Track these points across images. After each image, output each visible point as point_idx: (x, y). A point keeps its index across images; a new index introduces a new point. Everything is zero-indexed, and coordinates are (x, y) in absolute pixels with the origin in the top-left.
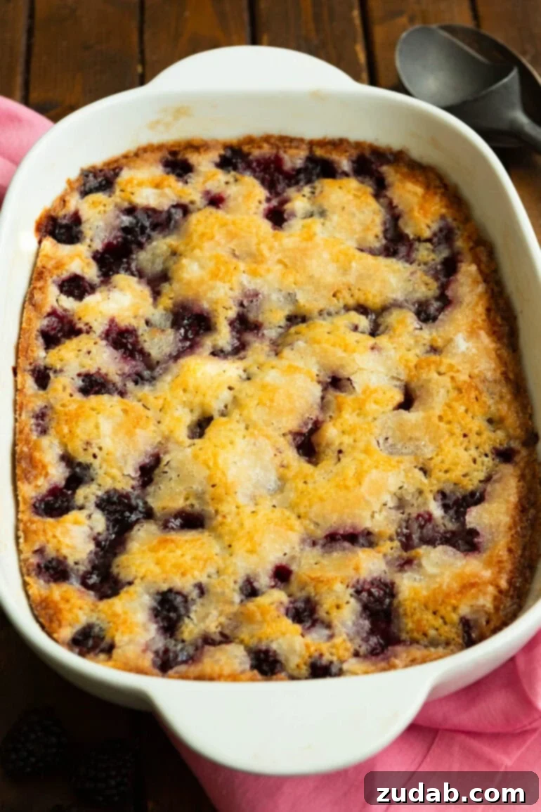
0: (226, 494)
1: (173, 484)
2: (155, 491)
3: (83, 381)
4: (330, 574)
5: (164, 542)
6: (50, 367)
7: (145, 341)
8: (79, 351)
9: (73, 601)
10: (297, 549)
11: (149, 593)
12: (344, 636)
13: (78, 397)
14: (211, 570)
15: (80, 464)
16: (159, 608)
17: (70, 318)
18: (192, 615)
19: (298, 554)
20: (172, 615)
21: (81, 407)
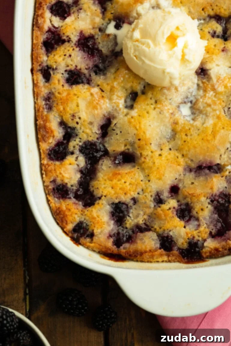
0: (146, 145)
1: (118, 137)
2: (109, 140)
3: (68, 74)
4: (198, 191)
5: (115, 174)
6: (50, 66)
7: (99, 43)
8: (65, 55)
9: (72, 210)
10: (182, 175)
11: (109, 205)
12: (205, 225)
13: (67, 86)
14: (139, 190)
15: (70, 127)
16: (114, 212)
17: (58, 32)
18: (131, 215)
19: (182, 178)
20: (121, 215)
21: (69, 94)
